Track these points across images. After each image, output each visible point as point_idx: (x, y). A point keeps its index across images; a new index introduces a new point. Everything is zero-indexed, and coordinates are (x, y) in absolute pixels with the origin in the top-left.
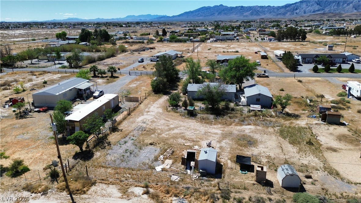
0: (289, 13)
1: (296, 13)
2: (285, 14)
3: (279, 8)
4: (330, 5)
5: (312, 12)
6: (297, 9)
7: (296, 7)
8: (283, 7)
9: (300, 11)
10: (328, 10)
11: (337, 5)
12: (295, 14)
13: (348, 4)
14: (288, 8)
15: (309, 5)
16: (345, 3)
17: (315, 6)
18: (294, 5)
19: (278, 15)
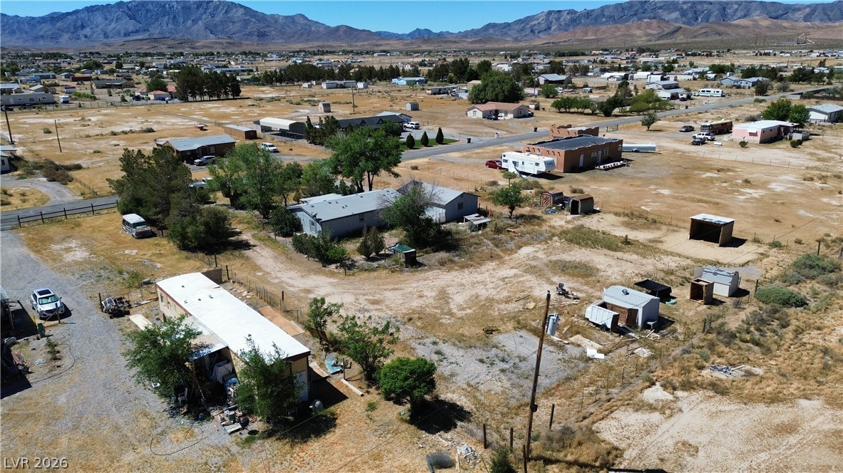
0: (66, 36)
1: (86, 37)
2: (56, 38)
3: (32, 22)
4: (157, 19)
5: (122, 34)
6: (83, 27)
7: (79, 23)
8: (43, 20)
9: (94, 32)
10: (157, 31)
11: (173, 22)
12: (84, 39)
13: (193, 20)
14: (59, 24)
15: (110, 17)
16: (189, 19)
17: (124, 21)
18: (74, 17)
19: (36, 38)
